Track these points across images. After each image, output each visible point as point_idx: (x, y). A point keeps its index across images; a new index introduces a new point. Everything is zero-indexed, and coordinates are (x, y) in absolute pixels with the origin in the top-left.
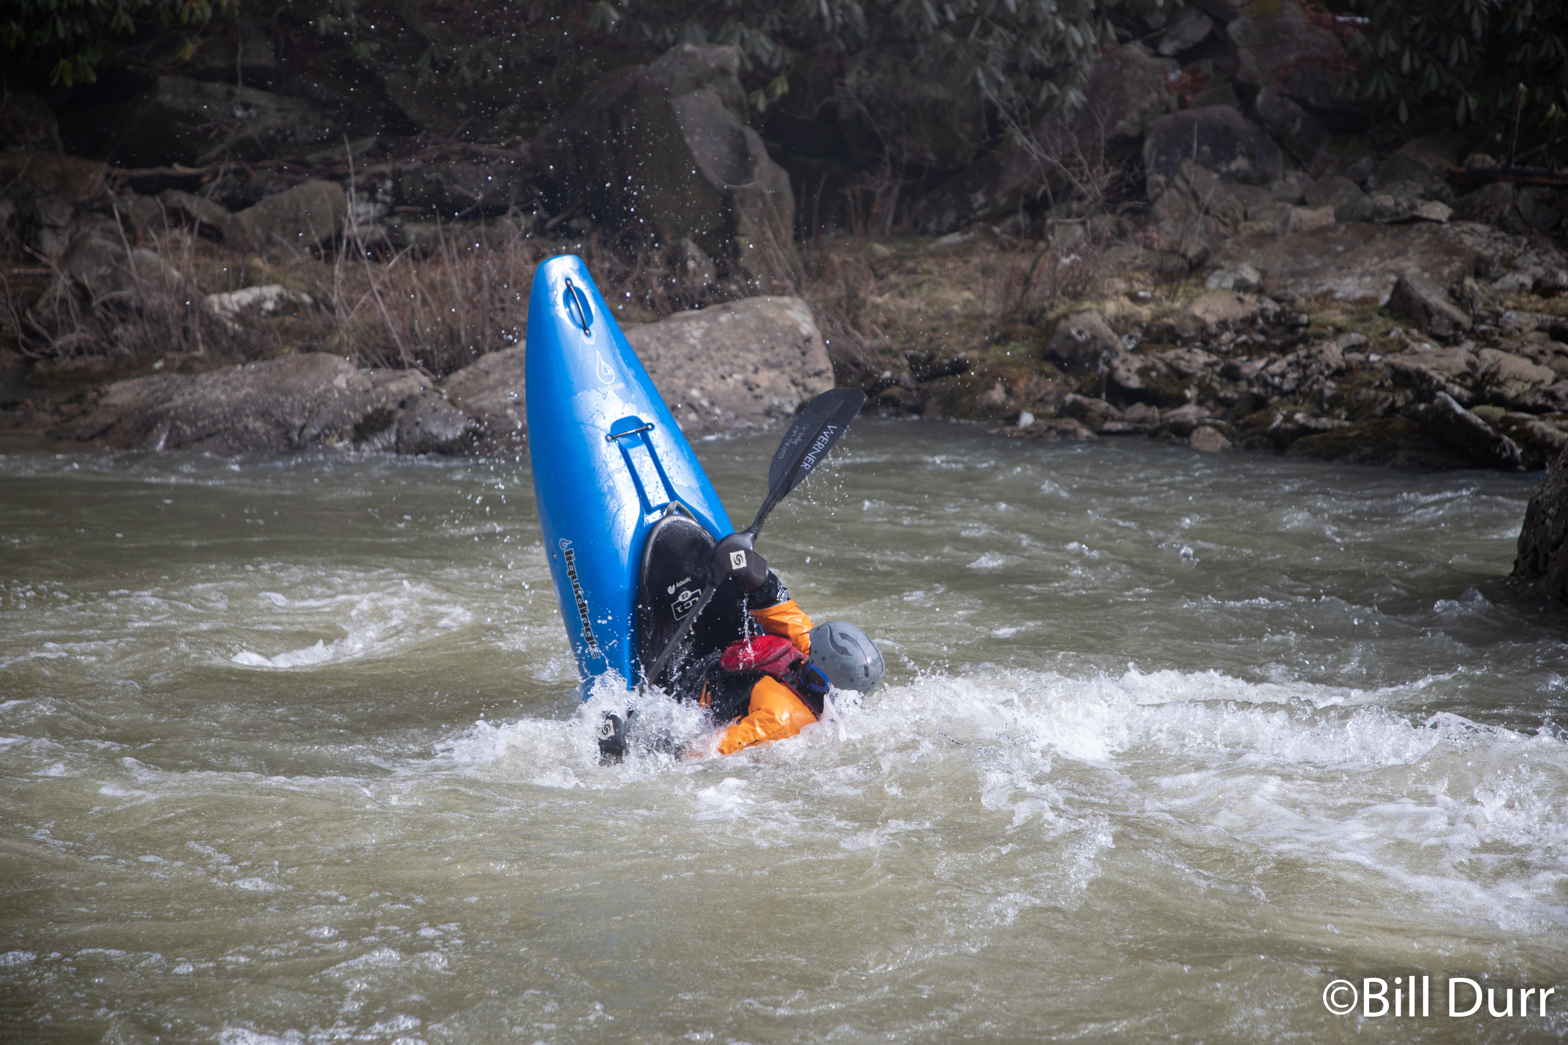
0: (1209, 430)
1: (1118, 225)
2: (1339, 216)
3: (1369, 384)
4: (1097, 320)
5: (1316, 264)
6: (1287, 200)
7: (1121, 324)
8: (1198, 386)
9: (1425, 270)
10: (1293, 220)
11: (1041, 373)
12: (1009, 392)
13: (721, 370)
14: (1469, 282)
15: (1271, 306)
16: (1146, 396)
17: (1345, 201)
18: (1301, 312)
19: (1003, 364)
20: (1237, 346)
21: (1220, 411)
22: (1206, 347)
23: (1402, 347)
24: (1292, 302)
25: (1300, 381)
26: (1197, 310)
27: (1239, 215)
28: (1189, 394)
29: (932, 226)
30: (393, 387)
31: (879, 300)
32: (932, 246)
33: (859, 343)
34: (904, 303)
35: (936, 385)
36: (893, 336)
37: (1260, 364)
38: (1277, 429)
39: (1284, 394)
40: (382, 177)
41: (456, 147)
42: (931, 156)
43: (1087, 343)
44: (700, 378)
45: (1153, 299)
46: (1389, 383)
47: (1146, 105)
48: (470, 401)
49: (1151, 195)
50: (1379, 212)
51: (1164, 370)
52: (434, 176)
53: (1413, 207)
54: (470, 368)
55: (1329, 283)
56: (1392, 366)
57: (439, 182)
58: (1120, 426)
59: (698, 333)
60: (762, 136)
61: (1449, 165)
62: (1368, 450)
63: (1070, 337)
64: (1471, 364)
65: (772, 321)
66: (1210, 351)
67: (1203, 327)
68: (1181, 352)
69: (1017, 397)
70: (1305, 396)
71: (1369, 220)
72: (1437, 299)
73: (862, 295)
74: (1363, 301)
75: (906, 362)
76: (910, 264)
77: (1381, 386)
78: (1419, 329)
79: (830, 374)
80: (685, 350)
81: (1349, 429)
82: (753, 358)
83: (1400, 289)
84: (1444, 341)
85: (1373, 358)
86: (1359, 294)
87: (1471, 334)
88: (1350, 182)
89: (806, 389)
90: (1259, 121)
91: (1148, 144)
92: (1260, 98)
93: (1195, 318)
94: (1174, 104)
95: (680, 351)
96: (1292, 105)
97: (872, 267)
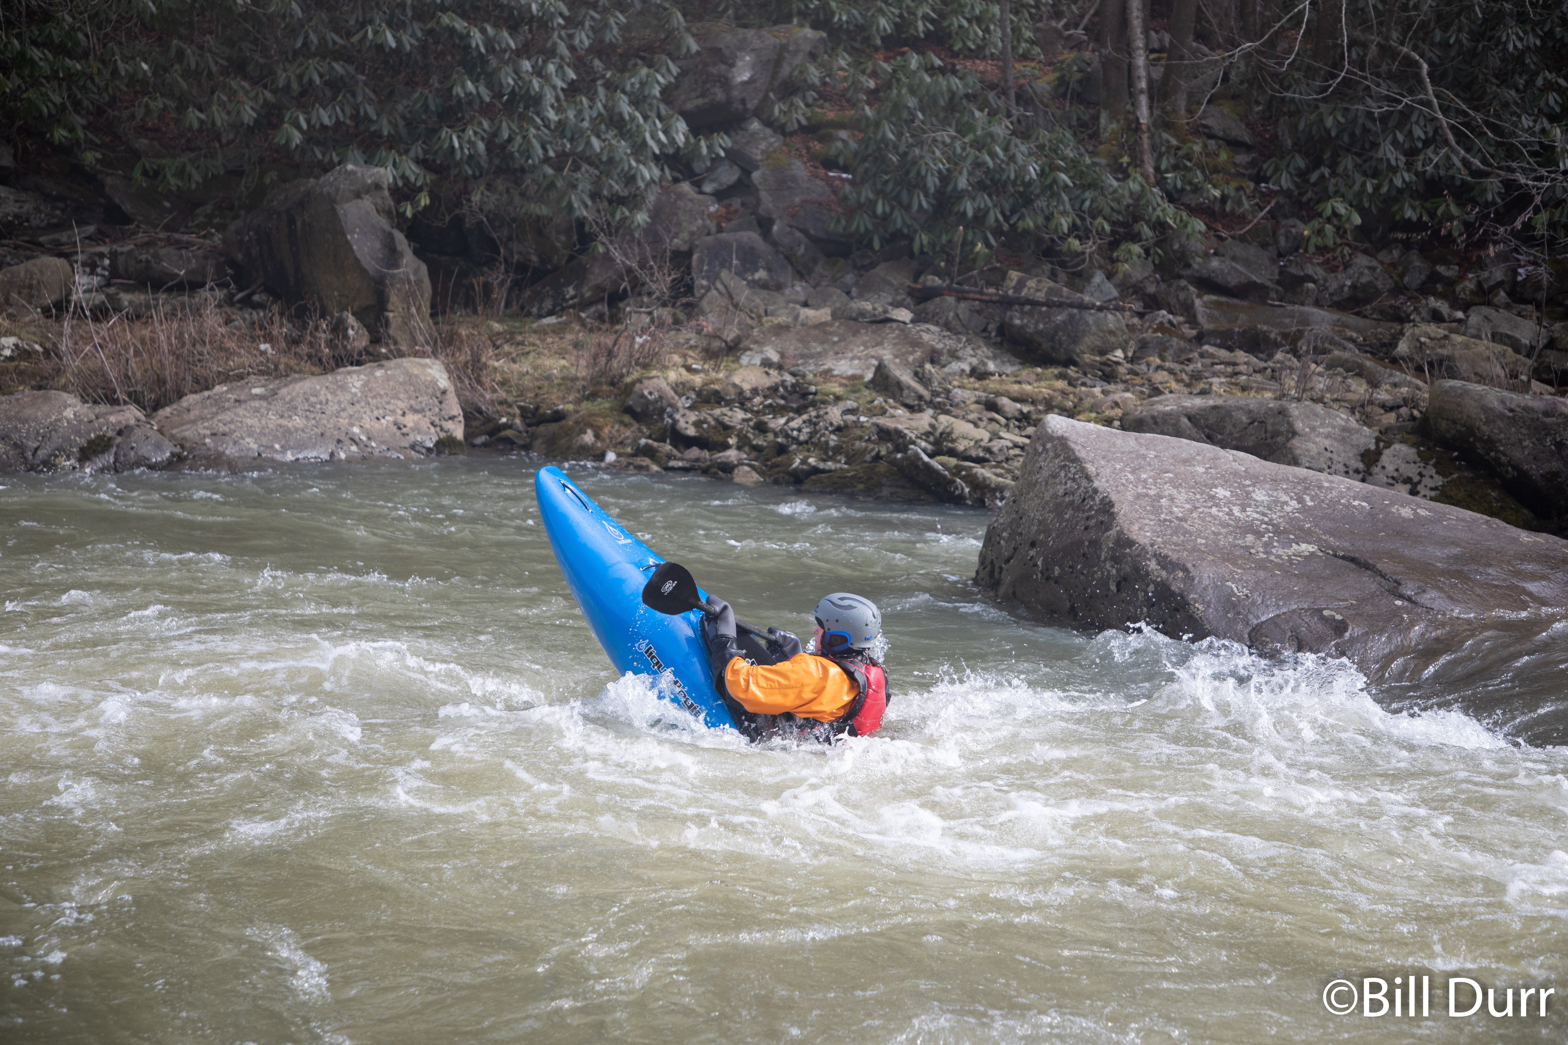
0: (746, 468)
1: (674, 315)
2: (834, 315)
3: (860, 438)
4: (663, 385)
5: (819, 349)
6: (796, 302)
7: (681, 388)
8: (738, 436)
9: (896, 357)
10: (802, 317)
11: (622, 423)
12: (597, 436)
13: (376, 413)
14: (928, 366)
15: (789, 379)
16: (699, 442)
17: (838, 305)
18: (810, 384)
19: (592, 415)
20: (765, 407)
21: (754, 454)
22: (742, 406)
23: (883, 412)
24: (804, 376)
25: (812, 434)
26: (737, 380)
27: (762, 312)
28: (731, 441)
29: (535, 310)
30: (112, 419)
31: (496, 364)
32: (535, 325)
33: (483, 396)
34: (515, 367)
35: (542, 429)
36: (508, 392)
37: (782, 421)
38: (796, 469)
39: (800, 443)
40: (102, 255)
41: (162, 235)
42: (534, 258)
43: (656, 401)
44: (360, 419)
45: (703, 371)
46: (874, 437)
47: (694, 229)
48: (174, 432)
49: (697, 295)
50: (862, 314)
51: (713, 423)
52: (143, 257)
53: (885, 311)
54: (175, 406)
55: (828, 364)
56: (877, 425)
57: (148, 261)
58: (680, 464)
59: (358, 384)
60: (407, 237)
61: (908, 283)
62: (861, 486)
63: (643, 396)
64: (932, 426)
65: (416, 376)
66: (746, 410)
67: (741, 392)
68: (725, 410)
69: (603, 440)
70: (815, 445)
71: (855, 319)
72: (906, 377)
73: (484, 359)
74: (853, 378)
75: (518, 411)
76: (519, 338)
77: (869, 440)
78: (894, 399)
79: (461, 418)
80: (348, 397)
81: (848, 471)
82: (402, 405)
83: (880, 369)
84: (911, 408)
85: (863, 419)
86: (850, 372)
87: (931, 404)
88: (839, 291)
89: (442, 429)
90: (775, 244)
91: (695, 257)
92: (775, 228)
93: (735, 385)
94: (714, 229)
95: (344, 398)
96: (798, 234)
97: (490, 339)
